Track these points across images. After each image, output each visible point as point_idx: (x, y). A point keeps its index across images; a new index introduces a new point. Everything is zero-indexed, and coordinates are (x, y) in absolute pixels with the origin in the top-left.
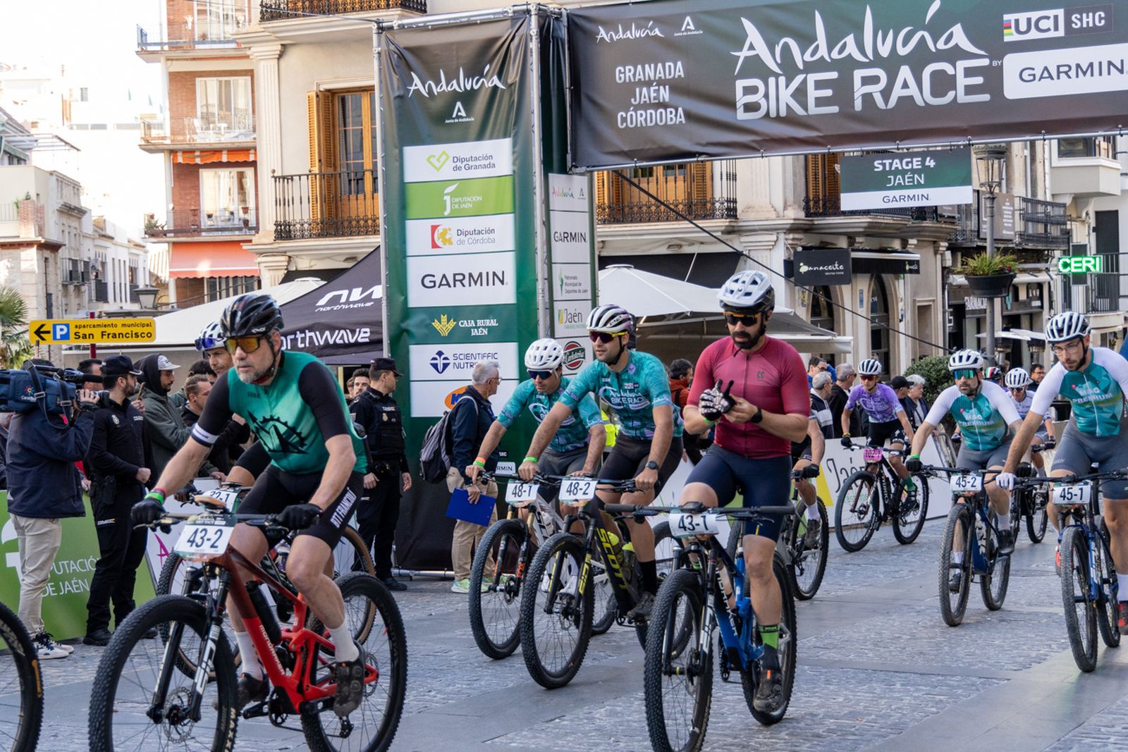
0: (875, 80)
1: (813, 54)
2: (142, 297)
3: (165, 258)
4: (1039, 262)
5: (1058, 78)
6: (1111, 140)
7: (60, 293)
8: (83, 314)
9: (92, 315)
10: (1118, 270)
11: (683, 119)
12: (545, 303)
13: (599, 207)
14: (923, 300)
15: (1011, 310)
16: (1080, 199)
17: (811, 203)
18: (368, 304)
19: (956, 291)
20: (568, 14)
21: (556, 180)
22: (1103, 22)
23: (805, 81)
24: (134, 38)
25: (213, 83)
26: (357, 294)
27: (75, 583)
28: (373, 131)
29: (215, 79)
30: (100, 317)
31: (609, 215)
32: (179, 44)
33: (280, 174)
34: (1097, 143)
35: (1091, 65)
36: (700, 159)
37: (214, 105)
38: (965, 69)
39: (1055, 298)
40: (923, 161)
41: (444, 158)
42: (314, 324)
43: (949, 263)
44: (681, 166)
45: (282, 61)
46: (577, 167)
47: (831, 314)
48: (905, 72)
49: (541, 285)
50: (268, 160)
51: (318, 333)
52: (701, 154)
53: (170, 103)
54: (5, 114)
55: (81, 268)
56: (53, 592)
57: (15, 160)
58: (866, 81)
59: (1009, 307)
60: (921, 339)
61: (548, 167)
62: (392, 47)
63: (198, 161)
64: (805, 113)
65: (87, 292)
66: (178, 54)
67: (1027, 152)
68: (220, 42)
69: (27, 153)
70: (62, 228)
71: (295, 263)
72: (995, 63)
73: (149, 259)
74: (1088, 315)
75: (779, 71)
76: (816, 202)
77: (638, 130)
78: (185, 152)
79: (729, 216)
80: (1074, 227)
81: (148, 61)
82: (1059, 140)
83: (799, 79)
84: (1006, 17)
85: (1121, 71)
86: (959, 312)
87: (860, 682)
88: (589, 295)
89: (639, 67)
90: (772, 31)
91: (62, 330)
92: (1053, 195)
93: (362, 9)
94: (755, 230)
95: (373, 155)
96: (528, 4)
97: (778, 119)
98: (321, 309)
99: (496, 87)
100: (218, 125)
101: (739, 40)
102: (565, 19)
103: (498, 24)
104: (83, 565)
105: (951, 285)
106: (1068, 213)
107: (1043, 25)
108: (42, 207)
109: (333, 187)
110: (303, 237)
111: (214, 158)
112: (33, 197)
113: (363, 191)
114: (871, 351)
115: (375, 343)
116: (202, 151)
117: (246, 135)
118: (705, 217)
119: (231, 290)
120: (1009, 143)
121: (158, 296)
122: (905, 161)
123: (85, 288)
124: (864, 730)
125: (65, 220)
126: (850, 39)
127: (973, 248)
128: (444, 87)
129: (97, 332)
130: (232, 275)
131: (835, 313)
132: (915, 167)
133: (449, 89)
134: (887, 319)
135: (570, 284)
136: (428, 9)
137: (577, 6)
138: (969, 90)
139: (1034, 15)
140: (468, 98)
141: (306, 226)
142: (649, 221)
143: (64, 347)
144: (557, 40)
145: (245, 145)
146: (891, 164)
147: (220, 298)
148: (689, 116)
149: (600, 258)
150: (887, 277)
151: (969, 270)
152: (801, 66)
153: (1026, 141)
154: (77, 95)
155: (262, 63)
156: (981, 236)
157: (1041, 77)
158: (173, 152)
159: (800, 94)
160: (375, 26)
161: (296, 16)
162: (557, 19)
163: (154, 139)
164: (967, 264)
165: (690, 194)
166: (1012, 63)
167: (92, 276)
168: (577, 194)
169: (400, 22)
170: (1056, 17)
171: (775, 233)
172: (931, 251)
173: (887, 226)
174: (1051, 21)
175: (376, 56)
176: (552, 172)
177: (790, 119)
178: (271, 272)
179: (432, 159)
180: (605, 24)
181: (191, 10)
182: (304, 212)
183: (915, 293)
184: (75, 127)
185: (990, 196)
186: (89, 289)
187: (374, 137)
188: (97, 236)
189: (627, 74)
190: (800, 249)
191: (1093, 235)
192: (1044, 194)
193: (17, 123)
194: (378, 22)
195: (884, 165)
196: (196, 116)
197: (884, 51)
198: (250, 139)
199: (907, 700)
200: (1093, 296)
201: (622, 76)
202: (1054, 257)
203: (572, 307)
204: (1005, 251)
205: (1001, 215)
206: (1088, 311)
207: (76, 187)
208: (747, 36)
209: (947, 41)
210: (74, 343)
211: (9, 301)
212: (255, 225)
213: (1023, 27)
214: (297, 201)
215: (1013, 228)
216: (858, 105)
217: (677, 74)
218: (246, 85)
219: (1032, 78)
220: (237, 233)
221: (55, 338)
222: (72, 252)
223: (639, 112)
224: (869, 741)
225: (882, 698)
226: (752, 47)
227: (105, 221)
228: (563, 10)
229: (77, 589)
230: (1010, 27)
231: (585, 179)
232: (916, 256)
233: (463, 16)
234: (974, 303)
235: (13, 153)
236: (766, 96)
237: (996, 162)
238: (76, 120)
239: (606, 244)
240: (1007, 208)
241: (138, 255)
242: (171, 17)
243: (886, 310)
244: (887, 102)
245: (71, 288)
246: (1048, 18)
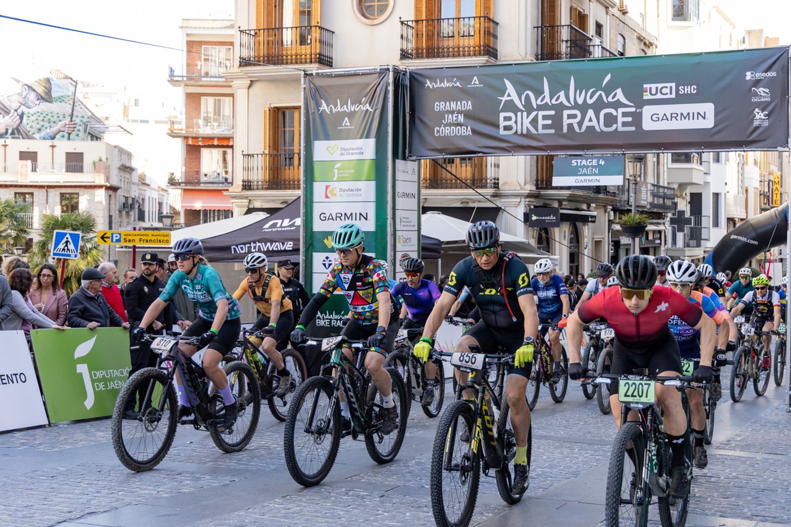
0: (575, 116)
1: (541, 101)
2: (164, 220)
3: (179, 198)
4: (660, 219)
5: (671, 120)
6: (700, 154)
7: (117, 216)
8: (130, 228)
9: (135, 229)
10: (701, 225)
11: (470, 133)
12: (391, 232)
13: (424, 179)
14: (598, 237)
15: (645, 244)
16: (682, 186)
17: (539, 182)
18: (293, 228)
19: (615, 233)
20: (410, 72)
21: (400, 163)
22: (695, 91)
23: (537, 115)
24: (168, 73)
25: (211, 100)
26: (286, 222)
27: (117, 383)
28: (300, 131)
29: (212, 97)
30: (140, 230)
31: (429, 184)
32: (192, 77)
33: (246, 153)
34: (692, 155)
35: (688, 114)
36: (479, 155)
37: (211, 113)
38: (623, 113)
39: (667, 239)
40: (598, 162)
41: (336, 148)
42: (261, 239)
43: (612, 218)
44: (470, 159)
45: (250, 90)
46: (411, 156)
47: (548, 243)
48: (591, 113)
49: (389, 221)
50: (240, 145)
51: (263, 244)
52: (479, 152)
53: (186, 110)
54: (90, 111)
55: (130, 201)
56: (104, 387)
57: (95, 138)
58: (570, 117)
59: (643, 243)
60: (595, 259)
61: (395, 156)
62: (312, 85)
63: (200, 143)
64: (536, 132)
65: (133, 216)
66: (192, 82)
67: (655, 159)
68: (216, 77)
69: (102, 135)
70: (120, 178)
71: (253, 203)
72: (638, 110)
73: (170, 199)
74: (686, 249)
75: (522, 108)
76: (542, 182)
77: (446, 138)
78: (193, 138)
79: (494, 187)
80: (678, 201)
81: (174, 86)
82: (672, 153)
83: (534, 113)
84: (645, 86)
85: (704, 118)
86: (617, 244)
87: (557, 448)
88: (416, 228)
89: (448, 103)
90: (520, 87)
91: (116, 236)
92: (668, 183)
93: (296, 63)
94: (509, 196)
95: (299, 146)
96: (388, 65)
97: (522, 135)
98: (266, 230)
99: (367, 110)
100: (213, 124)
101: (502, 91)
102: (408, 75)
103: (371, 75)
104: (121, 373)
105: (613, 230)
106: (676, 193)
107: (664, 91)
108: (109, 166)
109: (276, 162)
110: (258, 189)
111: (210, 142)
112: (104, 159)
113: (293, 165)
114: (569, 265)
115: (296, 251)
116: (203, 138)
117: (228, 130)
118: (482, 187)
119: (216, 218)
120: (646, 154)
121: (174, 219)
122: (588, 161)
123: (132, 213)
124: (557, 475)
125: (122, 174)
126: (562, 94)
127: (625, 210)
128: (339, 109)
129: (137, 238)
130: (217, 209)
131: (550, 242)
132: (594, 164)
133: (342, 110)
134: (578, 247)
135: (405, 222)
136: (333, 65)
137: (416, 68)
138: (625, 124)
139: (660, 86)
140: (351, 115)
141: (260, 183)
142: (451, 188)
143: (118, 246)
144: (404, 86)
145: (227, 136)
146: (581, 162)
147: (210, 221)
148: (473, 131)
149: (423, 207)
150: (579, 224)
151: (622, 222)
152: (535, 107)
153: (655, 153)
154: (133, 103)
155: (239, 90)
156: (630, 204)
157: (662, 119)
158: (186, 138)
159: (534, 122)
160: (303, 73)
161: (259, 65)
162: (404, 74)
163: (176, 130)
164: (621, 219)
165: (474, 174)
166: (647, 111)
167: (137, 206)
168: (410, 171)
169: (317, 72)
170: (671, 87)
171: (519, 197)
172: (602, 211)
173: (580, 196)
174: (668, 89)
175: (303, 89)
176: (398, 159)
177: (529, 135)
178: (239, 208)
179: (329, 149)
180: (430, 78)
181: (200, 59)
182: (259, 175)
183: (593, 234)
184: (130, 121)
185: (635, 182)
186: (134, 214)
187: (300, 135)
188: (140, 183)
189: (441, 106)
190: (532, 207)
191: (689, 206)
192: (664, 182)
193: (96, 117)
194: (304, 71)
195: (577, 162)
196: (200, 118)
197: (580, 101)
198: (230, 133)
199: (581, 458)
200: (687, 238)
201: (438, 107)
202: (667, 217)
203: (406, 235)
204: (642, 213)
205: (640, 192)
206: (685, 247)
207: (129, 155)
208: (506, 89)
209: (613, 97)
210: (124, 244)
211: (87, 218)
212: (231, 181)
213: (654, 92)
214: (255, 168)
215: (646, 200)
216: (565, 130)
217: (468, 108)
218: (230, 102)
219: (657, 119)
220: (221, 185)
221: (112, 241)
222: (125, 192)
223: (447, 128)
224: (560, 481)
225: (567, 457)
226: (509, 95)
227: (145, 175)
228: (408, 71)
229: (118, 386)
230: (647, 92)
231: (416, 163)
232: (595, 213)
233: (352, 70)
234: (625, 240)
235: (93, 134)
236: (516, 122)
237: (639, 164)
238: (131, 117)
239: (427, 201)
240: (643, 189)
241: (163, 195)
242: (189, 62)
243: (578, 242)
244: (580, 128)
245: (124, 213)
246: (667, 87)
